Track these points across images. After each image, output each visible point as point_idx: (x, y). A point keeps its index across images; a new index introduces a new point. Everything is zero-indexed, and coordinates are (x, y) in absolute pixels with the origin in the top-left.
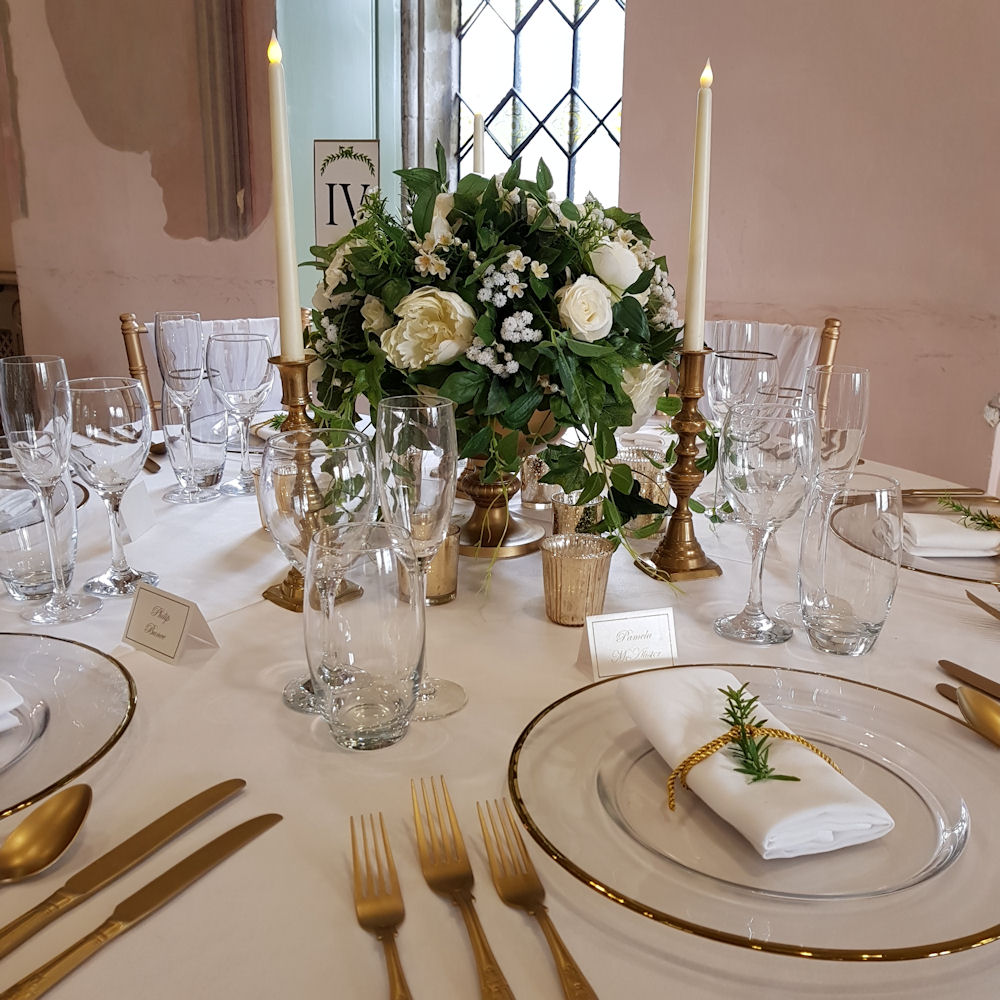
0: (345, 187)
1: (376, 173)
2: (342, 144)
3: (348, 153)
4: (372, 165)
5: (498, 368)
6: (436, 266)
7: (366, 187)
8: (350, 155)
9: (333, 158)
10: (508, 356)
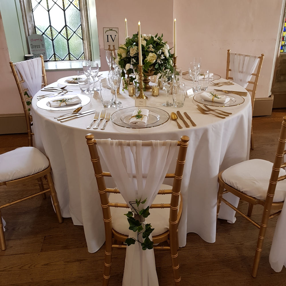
0: (111, 36)
1: (118, 33)
3: (111, 30)
5: (160, 63)
6: (153, 50)
7: (115, 35)
8: (112, 30)
9: (108, 31)
10: (161, 61)
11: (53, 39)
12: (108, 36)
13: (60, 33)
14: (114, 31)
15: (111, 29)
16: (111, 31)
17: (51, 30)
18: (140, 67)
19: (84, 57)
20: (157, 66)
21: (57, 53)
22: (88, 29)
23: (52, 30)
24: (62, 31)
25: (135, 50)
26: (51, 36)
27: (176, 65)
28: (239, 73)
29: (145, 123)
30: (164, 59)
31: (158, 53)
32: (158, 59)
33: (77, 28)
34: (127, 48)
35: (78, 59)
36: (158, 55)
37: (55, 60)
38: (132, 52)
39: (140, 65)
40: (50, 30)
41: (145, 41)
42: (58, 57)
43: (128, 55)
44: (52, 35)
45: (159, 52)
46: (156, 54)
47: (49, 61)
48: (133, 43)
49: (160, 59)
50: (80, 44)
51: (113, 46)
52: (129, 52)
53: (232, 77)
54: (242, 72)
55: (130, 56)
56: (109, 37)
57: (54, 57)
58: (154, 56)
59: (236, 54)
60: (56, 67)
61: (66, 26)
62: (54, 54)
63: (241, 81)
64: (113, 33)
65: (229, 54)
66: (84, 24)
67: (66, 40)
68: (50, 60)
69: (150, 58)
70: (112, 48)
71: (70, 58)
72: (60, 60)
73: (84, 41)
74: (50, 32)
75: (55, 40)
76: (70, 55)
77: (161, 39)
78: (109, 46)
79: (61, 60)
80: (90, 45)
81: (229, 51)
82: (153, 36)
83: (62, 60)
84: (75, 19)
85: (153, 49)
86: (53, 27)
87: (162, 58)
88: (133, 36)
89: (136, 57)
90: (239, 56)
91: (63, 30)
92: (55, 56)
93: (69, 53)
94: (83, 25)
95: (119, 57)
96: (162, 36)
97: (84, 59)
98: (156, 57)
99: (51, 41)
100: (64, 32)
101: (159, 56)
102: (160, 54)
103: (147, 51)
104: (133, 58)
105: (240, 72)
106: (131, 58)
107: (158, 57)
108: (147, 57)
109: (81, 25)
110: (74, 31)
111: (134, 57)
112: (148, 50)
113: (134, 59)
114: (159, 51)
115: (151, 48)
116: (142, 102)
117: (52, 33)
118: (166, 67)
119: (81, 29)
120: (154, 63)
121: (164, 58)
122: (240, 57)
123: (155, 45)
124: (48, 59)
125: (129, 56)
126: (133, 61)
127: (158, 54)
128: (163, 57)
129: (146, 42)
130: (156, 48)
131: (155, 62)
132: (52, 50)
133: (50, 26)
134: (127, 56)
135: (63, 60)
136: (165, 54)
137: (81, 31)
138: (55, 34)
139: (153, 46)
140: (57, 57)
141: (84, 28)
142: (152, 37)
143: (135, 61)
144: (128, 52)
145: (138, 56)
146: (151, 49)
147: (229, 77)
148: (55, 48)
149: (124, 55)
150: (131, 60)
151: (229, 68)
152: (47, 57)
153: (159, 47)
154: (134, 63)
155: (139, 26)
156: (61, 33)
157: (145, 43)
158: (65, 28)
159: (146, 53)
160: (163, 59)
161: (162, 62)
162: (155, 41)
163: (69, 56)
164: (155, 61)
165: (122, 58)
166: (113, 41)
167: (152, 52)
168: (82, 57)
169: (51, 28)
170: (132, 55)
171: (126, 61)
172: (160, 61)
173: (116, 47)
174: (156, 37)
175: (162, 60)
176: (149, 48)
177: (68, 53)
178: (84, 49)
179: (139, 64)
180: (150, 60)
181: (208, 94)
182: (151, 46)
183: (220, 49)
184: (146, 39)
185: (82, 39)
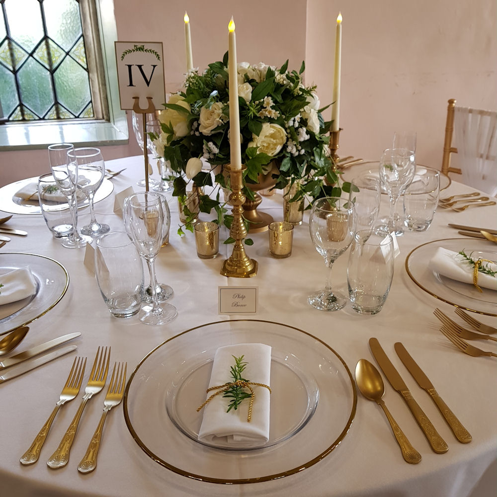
0: (140, 67)
1: (161, 59)
2: (136, 44)
3: (141, 49)
4: (158, 55)
5: (297, 154)
6: (275, 114)
7: (154, 66)
8: (143, 50)
9: (130, 51)
10: (300, 148)
11: (17, 68)
12: (130, 67)
13: (31, 55)
14: (149, 54)
15: (139, 45)
16: (138, 52)
17: (11, 49)
18: (235, 174)
19: (92, 111)
20: (285, 166)
21: (27, 102)
22: (97, 46)
23: (14, 48)
24: (37, 51)
25: (215, 116)
26: (11, 63)
27: (337, 153)
28: (477, 159)
29: (264, 438)
30: (307, 140)
31: (291, 123)
32: (289, 143)
33: (74, 42)
34: (192, 105)
35: (78, 117)
36: (288, 131)
37: (24, 120)
38: (208, 122)
39: (235, 166)
40: (7, 47)
41: (248, 84)
42: (29, 112)
43: (194, 128)
44: (13, 60)
45: (294, 121)
46: (283, 125)
47: (8, 121)
48: (208, 90)
49: (295, 143)
50: (83, 81)
51: (147, 100)
52: (197, 119)
53: (458, 168)
54: (487, 158)
55: (201, 133)
56: (135, 71)
57: (20, 113)
58: (278, 134)
59: (471, 111)
60: (28, 141)
61: (46, 38)
62: (21, 105)
63: (484, 178)
64: (146, 60)
65: (451, 110)
66: (90, 34)
67: (49, 73)
68: (11, 119)
69: (265, 139)
70: (144, 105)
71: (58, 113)
72: (35, 120)
73: (91, 75)
74: (9, 53)
75: (21, 71)
76: (60, 106)
77: (297, 78)
78: (136, 98)
79: (37, 118)
80: (105, 85)
81: (451, 102)
82: (273, 68)
83: (40, 119)
84: (67, 23)
85: (274, 111)
86: (14, 41)
87: (302, 139)
88: (209, 68)
89: (221, 136)
90: (479, 116)
91: (40, 47)
92: (22, 111)
93: (57, 103)
94: (87, 36)
95: (166, 135)
96: (303, 69)
97: (92, 116)
98: (285, 138)
99: (11, 73)
100: (41, 53)
101: (293, 134)
102: (297, 125)
103: (255, 116)
104: (209, 139)
105: (481, 156)
106: (205, 141)
107: (289, 136)
108: (254, 136)
109: (82, 35)
110: (67, 51)
111: (213, 135)
112: (258, 115)
113: (215, 144)
114: (293, 119)
115: (269, 108)
116: (243, 297)
117: (12, 55)
118: (312, 163)
119: (82, 45)
120: (279, 154)
121: (307, 137)
122: (481, 119)
123: (281, 99)
124: (6, 118)
125: (197, 134)
126: (210, 152)
127: (289, 127)
128: (304, 136)
129: (250, 88)
130: (283, 108)
131: (281, 151)
132: (14, 95)
133: (8, 38)
134: (192, 133)
135: (43, 119)
136: (309, 124)
137: (83, 50)
138: (21, 56)
139: (275, 102)
140: (27, 111)
141: (90, 44)
142: (270, 74)
143: (216, 150)
144: (194, 119)
145: (226, 134)
146: (270, 112)
147: (449, 166)
148: (20, 91)
149: (180, 131)
150: (204, 146)
151: (452, 146)
152: (4, 113)
153: (294, 105)
154: (212, 157)
155: (231, 35)
156: (35, 55)
157: (247, 92)
158: (44, 42)
159: (252, 126)
160: (305, 141)
161: (303, 152)
162: (279, 86)
163: (57, 110)
164: (279, 148)
165: (174, 139)
166: (148, 83)
167: (271, 120)
168: (87, 112)
169: (9, 44)
170: (206, 132)
171: (186, 148)
172: (297, 148)
173: (157, 102)
174: (282, 71)
175: (301, 143)
176: (262, 107)
177: (53, 103)
178: (92, 93)
179: (229, 162)
180: (265, 145)
181: (451, 257)
182: (268, 101)
183: (414, 93)
184: (251, 78)
185: (87, 70)
